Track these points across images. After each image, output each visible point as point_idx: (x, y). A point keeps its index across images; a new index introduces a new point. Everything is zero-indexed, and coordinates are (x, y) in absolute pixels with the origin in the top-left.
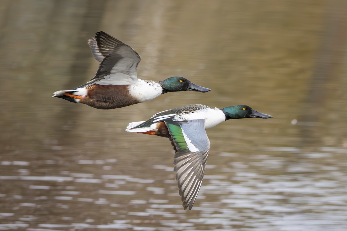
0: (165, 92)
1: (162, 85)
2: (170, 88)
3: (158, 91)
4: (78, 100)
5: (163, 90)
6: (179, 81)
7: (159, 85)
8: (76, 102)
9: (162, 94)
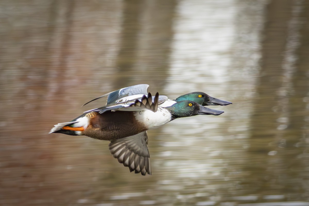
0: (174, 118)
1: (171, 111)
2: (180, 113)
3: (166, 117)
4: (79, 133)
5: (172, 116)
6: (188, 106)
7: (167, 110)
8: (76, 135)
9: (171, 120)
